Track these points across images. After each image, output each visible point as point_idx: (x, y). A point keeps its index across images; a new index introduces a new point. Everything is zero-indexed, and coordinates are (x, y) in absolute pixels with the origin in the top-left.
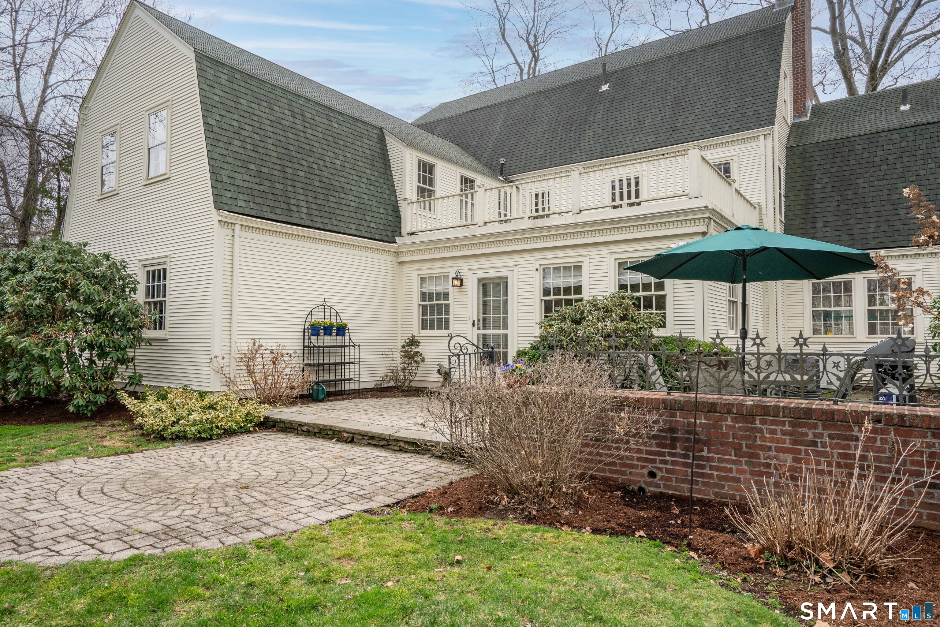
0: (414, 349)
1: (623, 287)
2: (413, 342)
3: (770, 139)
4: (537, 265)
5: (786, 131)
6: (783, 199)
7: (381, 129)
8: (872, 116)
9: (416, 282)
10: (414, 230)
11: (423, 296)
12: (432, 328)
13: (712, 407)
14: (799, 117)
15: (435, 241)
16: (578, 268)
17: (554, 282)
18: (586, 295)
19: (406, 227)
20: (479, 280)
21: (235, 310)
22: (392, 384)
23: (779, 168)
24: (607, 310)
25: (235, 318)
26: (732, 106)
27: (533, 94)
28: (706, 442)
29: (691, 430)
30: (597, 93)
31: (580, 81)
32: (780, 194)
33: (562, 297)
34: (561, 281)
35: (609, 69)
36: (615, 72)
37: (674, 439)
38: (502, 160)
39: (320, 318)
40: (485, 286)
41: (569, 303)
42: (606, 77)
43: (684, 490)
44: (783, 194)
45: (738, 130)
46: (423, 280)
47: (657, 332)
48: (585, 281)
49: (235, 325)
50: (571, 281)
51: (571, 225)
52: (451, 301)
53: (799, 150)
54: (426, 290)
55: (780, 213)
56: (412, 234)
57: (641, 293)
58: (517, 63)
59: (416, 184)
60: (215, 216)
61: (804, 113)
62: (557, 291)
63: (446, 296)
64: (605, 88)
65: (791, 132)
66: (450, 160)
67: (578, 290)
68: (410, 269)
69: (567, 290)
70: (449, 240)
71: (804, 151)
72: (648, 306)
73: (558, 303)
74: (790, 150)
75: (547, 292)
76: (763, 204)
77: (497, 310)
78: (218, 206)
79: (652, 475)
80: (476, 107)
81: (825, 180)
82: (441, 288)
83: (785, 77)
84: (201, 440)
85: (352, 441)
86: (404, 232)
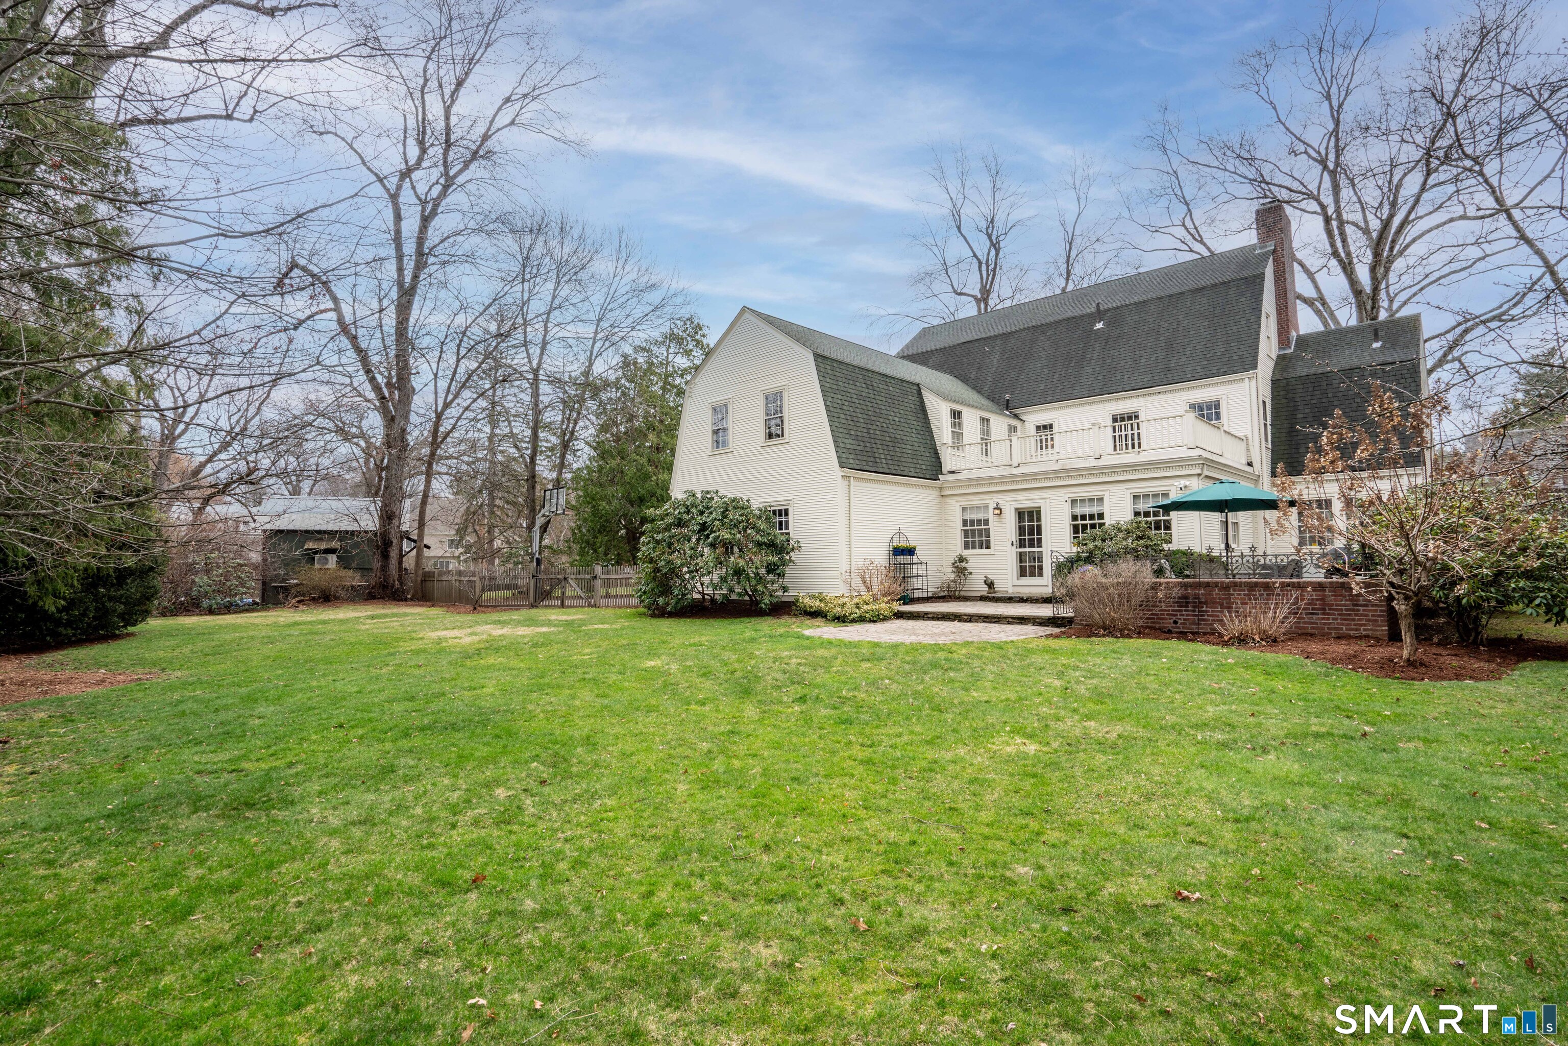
0: (963, 565)
1: (1137, 514)
2: (961, 559)
3: (1254, 381)
4: (1066, 497)
5: (1271, 364)
6: (1269, 427)
7: (918, 385)
8: (1348, 352)
9: (958, 511)
10: (954, 469)
11: (965, 522)
12: (974, 547)
13: (1208, 585)
14: (1284, 349)
15: (977, 479)
16: (1101, 500)
17: (1079, 511)
18: (1108, 521)
19: (946, 468)
20: (1016, 509)
21: (853, 538)
22: (946, 593)
23: (1264, 402)
24: (1128, 532)
25: (853, 544)
26: (1220, 350)
27: (1028, 329)
28: (1205, 603)
29: (1196, 597)
30: (1092, 330)
31: (1074, 318)
32: (1265, 425)
33: (1088, 522)
34: (1087, 510)
35: (1102, 308)
36: (1108, 310)
37: (1188, 603)
38: (1007, 396)
39: (897, 542)
40: (1019, 513)
41: (1093, 526)
42: (1100, 314)
43: (1194, 628)
44: (1269, 422)
45: (1225, 374)
46: (964, 509)
47: (1166, 547)
48: (1106, 509)
49: (853, 549)
50: (1095, 510)
51: (1094, 468)
52: (991, 526)
53: (1283, 383)
54: (967, 517)
55: (1266, 440)
56: (953, 472)
57: (1152, 518)
58: (975, 256)
59: (950, 429)
60: (839, 472)
61: (1288, 345)
62: (1083, 517)
63: (986, 522)
64: (1099, 326)
65: (1276, 364)
66: (972, 406)
67: (1101, 516)
68: (952, 501)
69: (1092, 517)
70: (989, 478)
71: (1288, 384)
72: (1158, 528)
73: (1084, 527)
74: (1275, 382)
75: (1075, 518)
76: (1250, 436)
77: (1031, 533)
78: (842, 465)
79: (1175, 622)
80: (969, 339)
81: (1307, 411)
82: (981, 516)
83: (1268, 316)
84: (874, 622)
85: (970, 621)
86: (944, 470)
